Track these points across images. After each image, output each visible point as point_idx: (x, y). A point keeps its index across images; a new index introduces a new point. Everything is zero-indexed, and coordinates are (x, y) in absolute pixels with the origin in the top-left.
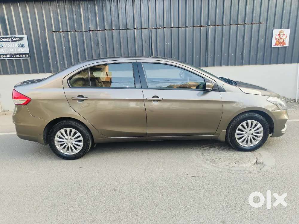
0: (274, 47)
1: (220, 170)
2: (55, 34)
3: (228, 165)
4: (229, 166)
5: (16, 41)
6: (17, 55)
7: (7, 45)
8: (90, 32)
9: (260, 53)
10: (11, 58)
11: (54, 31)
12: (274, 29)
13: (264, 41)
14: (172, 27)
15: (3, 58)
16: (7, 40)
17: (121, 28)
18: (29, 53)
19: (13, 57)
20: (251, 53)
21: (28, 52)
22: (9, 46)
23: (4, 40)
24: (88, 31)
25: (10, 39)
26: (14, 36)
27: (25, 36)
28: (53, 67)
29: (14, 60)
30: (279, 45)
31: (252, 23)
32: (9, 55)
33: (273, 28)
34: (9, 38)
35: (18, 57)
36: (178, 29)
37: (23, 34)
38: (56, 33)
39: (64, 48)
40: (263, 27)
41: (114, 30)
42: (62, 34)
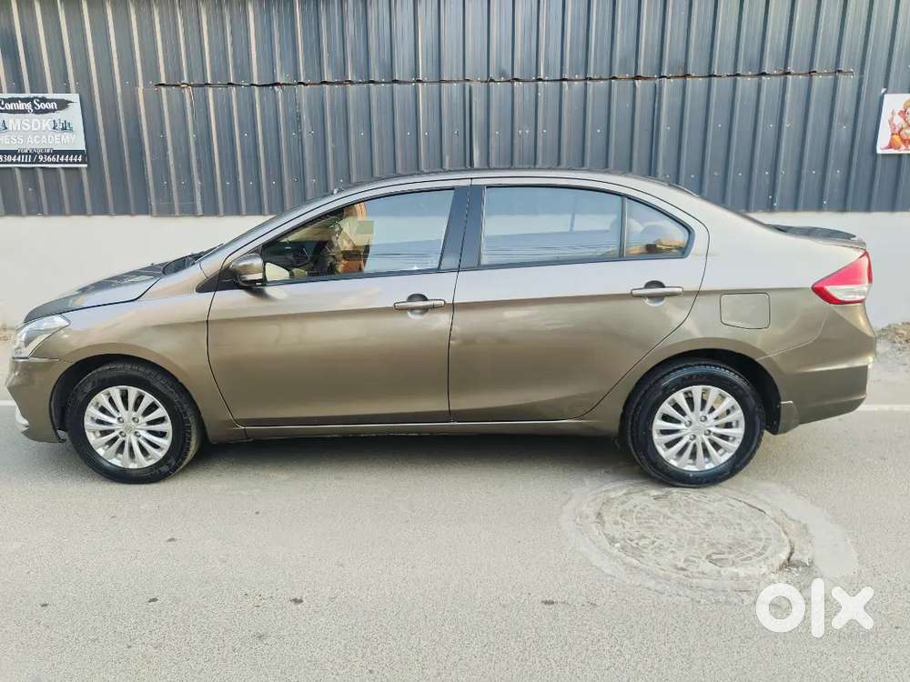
0: (883, 155)
1: (651, 584)
2: (168, 93)
3: (681, 564)
4: (684, 570)
5: (46, 111)
6: (47, 154)
7: (18, 121)
8: (276, 88)
9: (835, 174)
10: (28, 163)
11: (163, 81)
12: (886, 92)
13: (850, 131)
14: (540, 80)
15: (7, 163)
16: (21, 106)
17: (375, 76)
18: (84, 149)
19: (37, 162)
20: (805, 171)
21: (82, 147)
22: (26, 127)
23: (10, 106)
24: (269, 85)
25: (28, 106)
26: (40, 95)
27: (74, 97)
28: (157, 197)
29: (39, 170)
30: (903, 147)
31: (811, 73)
32: (25, 154)
33: (883, 90)
34: (26, 100)
35: (52, 163)
36: (561, 85)
37: (68, 91)
38: (169, 89)
39: (192, 137)
40: (847, 84)
41: (351, 82)
42: (187, 92)
